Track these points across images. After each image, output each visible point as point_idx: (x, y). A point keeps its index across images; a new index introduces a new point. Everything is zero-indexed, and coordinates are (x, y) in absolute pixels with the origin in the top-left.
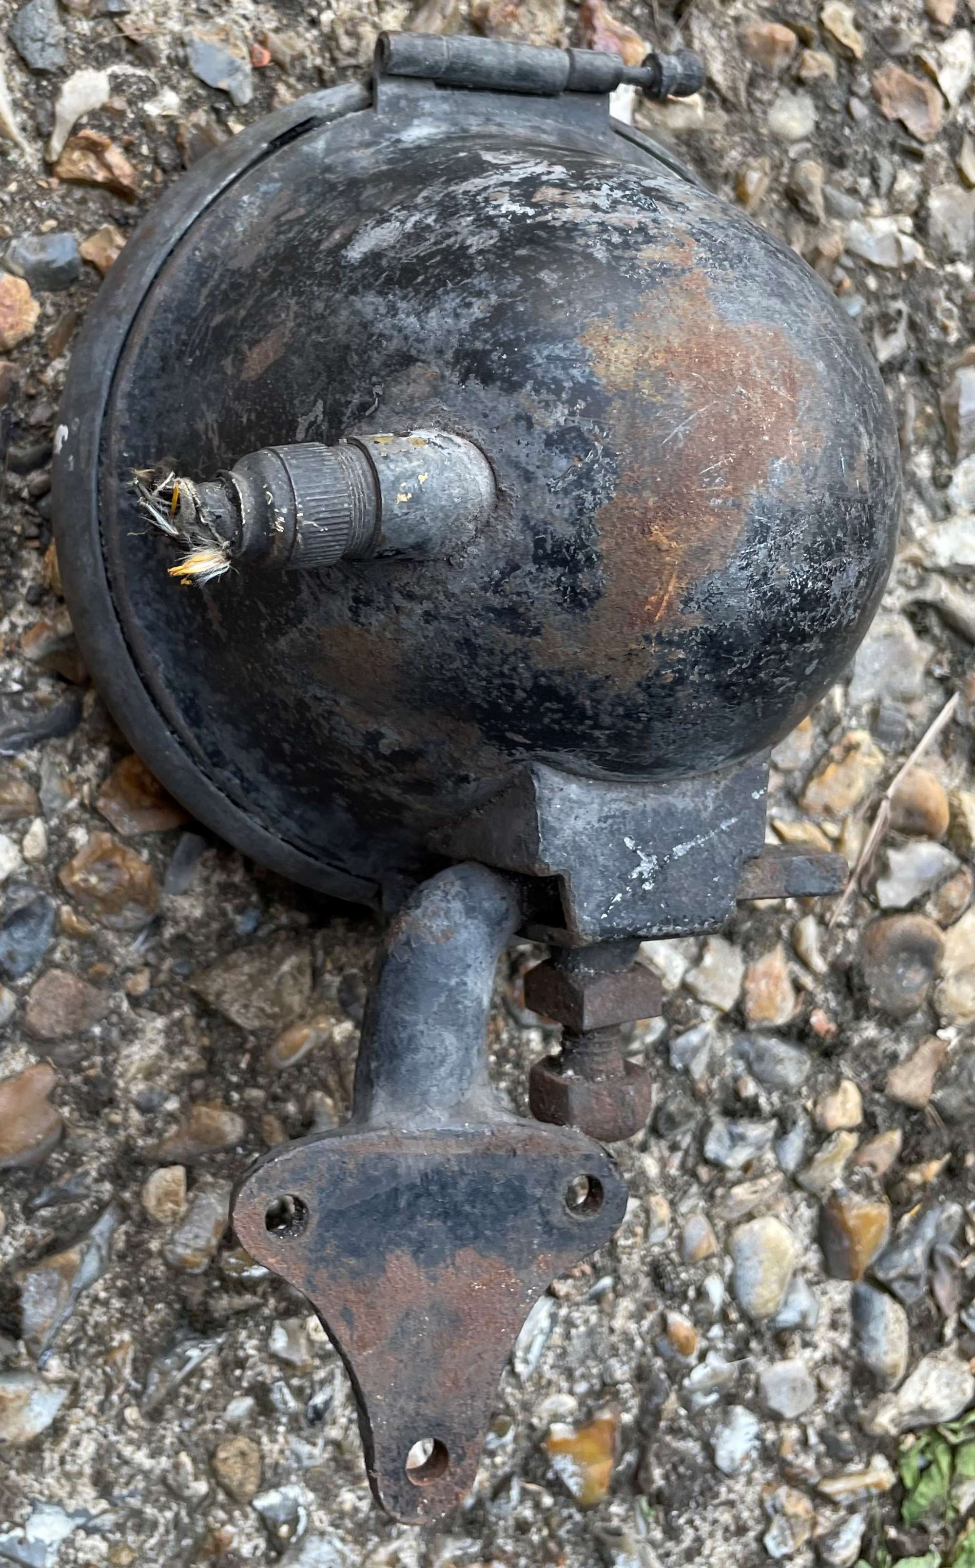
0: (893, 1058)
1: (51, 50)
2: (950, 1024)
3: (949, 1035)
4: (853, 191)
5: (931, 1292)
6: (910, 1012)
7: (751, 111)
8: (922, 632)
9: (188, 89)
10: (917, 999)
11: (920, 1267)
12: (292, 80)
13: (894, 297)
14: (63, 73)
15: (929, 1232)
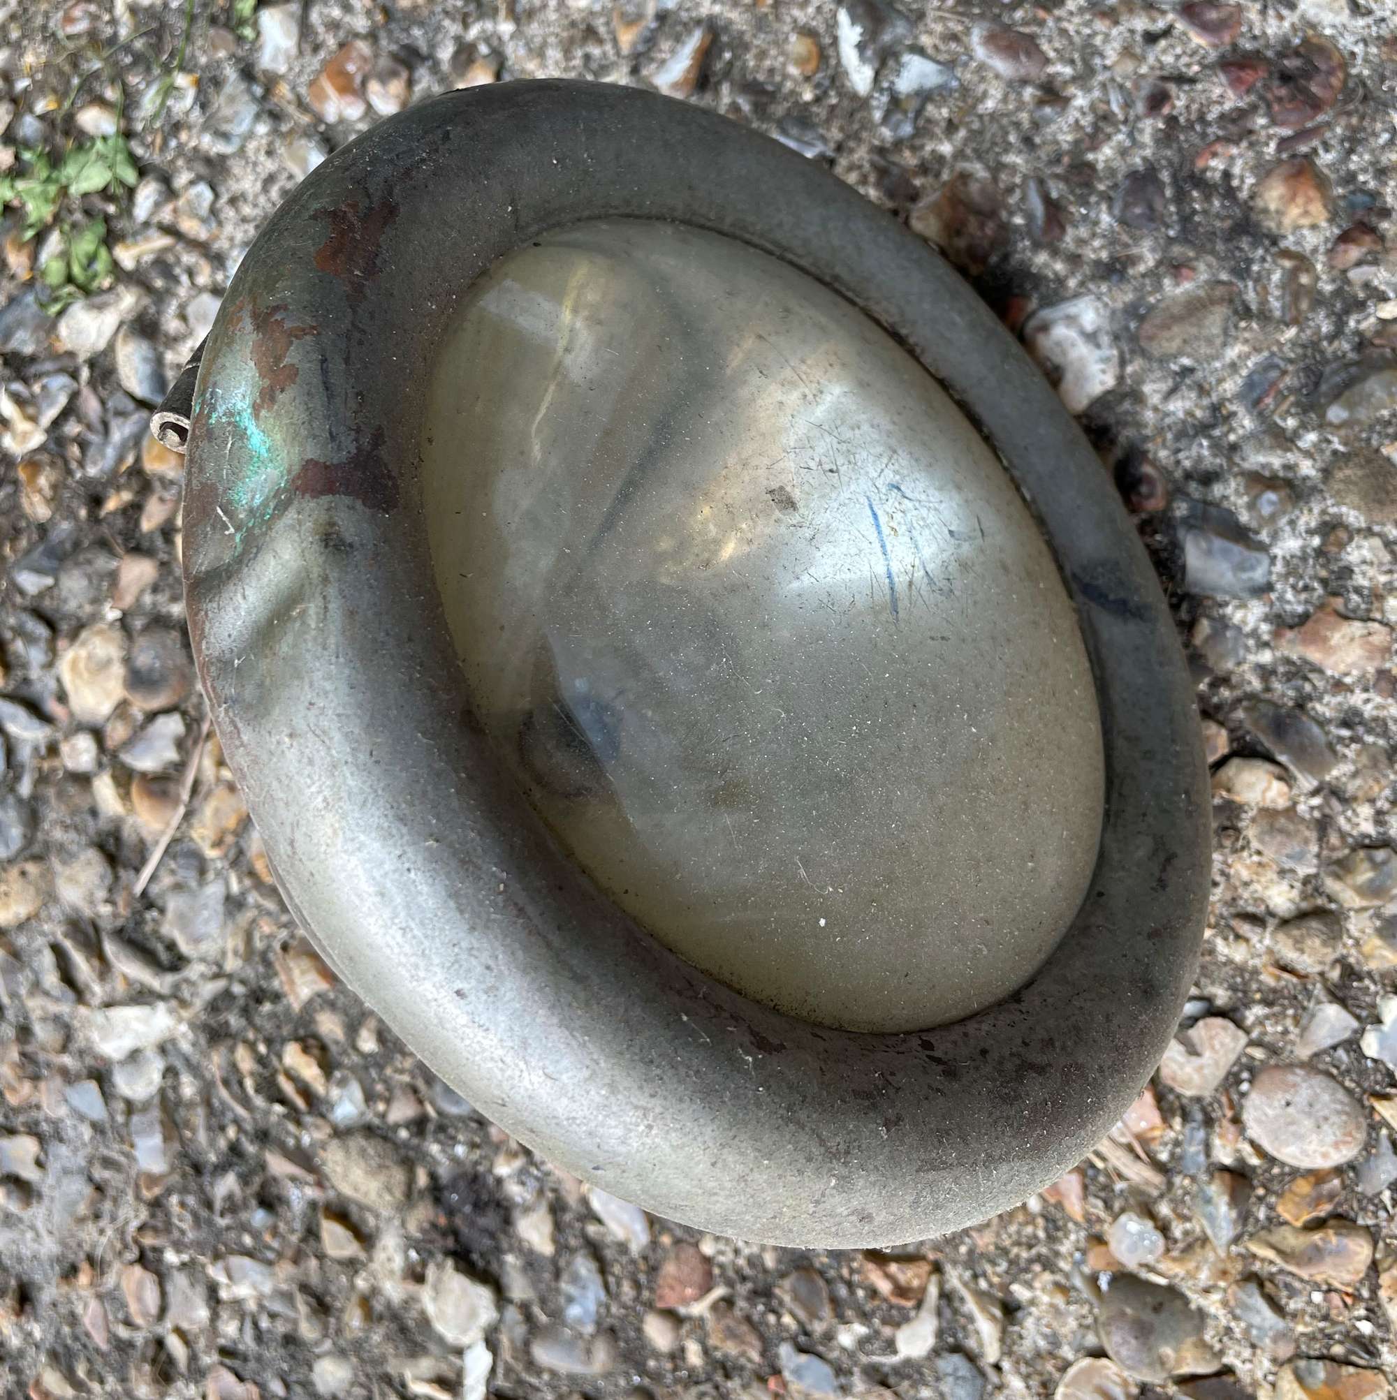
0: (155, 589)
1: (949, 1370)
2: (112, 624)
3: (112, 614)
4: (273, 1316)
5: (103, 402)
6: (146, 629)
7: (367, 1376)
8: (171, 946)
9: (831, 1350)
10: (142, 641)
11: (115, 424)
12: (749, 1365)
13: (228, 1228)
14: (936, 1352)
15: (110, 452)
